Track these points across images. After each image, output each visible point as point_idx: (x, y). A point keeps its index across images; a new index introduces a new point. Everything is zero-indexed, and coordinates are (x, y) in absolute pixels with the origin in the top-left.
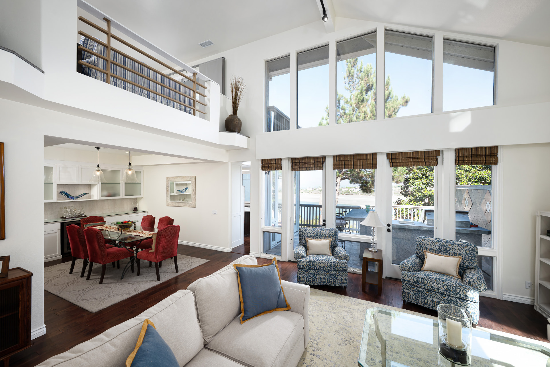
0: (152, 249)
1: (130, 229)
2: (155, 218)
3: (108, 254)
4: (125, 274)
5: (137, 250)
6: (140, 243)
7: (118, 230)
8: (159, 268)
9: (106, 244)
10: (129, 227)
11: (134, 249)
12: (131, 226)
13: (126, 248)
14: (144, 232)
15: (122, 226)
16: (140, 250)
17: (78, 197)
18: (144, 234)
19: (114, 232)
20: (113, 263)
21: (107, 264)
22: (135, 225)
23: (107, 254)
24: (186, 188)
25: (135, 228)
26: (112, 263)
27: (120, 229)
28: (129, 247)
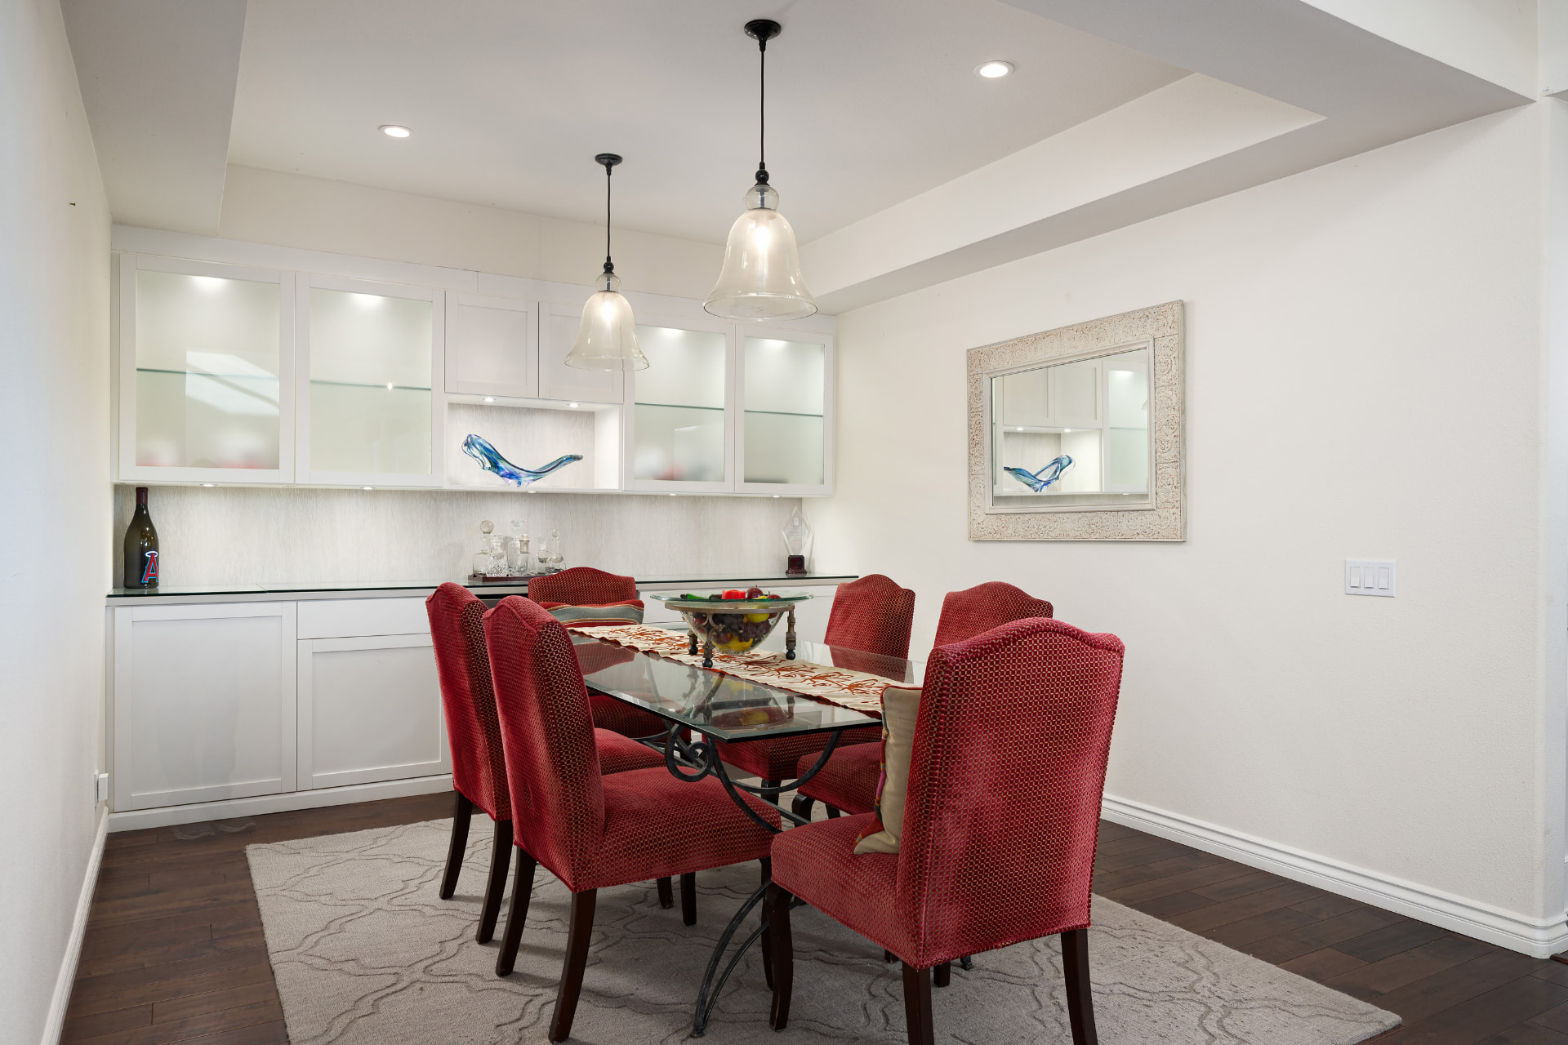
0: (878, 826)
1: (763, 651)
2: (910, 595)
3: (609, 812)
4: (716, 993)
5: (803, 808)
6: (826, 757)
7: (693, 652)
8: (933, 990)
9: (599, 733)
10: (754, 631)
11: (786, 801)
12: (766, 628)
13: (729, 786)
14: (853, 681)
15: (710, 619)
16: (819, 811)
17: (538, 474)
18: (851, 687)
19: (666, 658)
20: (664, 885)
21: (602, 893)
22: (791, 621)
23: (602, 814)
24: (1057, 461)
25: (791, 641)
26: (654, 880)
27: (702, 639)
28: (756, 782)
